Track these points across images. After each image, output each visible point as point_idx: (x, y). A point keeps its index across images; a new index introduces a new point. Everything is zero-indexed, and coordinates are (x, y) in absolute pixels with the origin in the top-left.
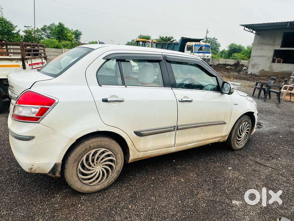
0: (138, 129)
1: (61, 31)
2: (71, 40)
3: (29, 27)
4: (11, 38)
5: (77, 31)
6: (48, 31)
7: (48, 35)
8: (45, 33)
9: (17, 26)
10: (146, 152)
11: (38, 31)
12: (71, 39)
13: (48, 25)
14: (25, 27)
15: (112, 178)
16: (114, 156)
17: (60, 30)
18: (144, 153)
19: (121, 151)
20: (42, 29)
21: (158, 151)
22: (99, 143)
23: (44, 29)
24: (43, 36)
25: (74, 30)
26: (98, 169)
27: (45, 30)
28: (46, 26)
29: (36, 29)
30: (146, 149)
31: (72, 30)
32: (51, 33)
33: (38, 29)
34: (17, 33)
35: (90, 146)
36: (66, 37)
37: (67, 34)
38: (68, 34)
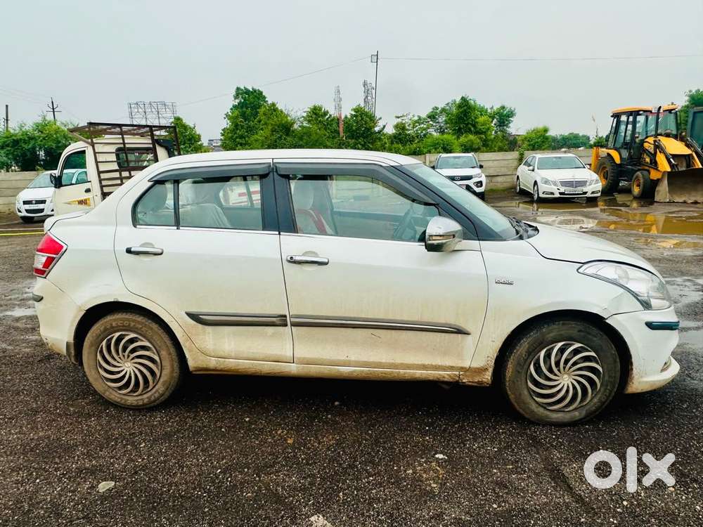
0: (194, 310)
1: (465, 115)
2: (485, 132)
3: (403, 116)
4: (369, 143)
5: (503, 108)
6: (442, 119)
7: (441, 128)
8: (434, 124)
9: (380, 118)
10: (223, 359)
11: (420, 121)
12: (484, 130)
13: (441, 106)
14: (398, 117)
15: (155, 393)
16: (155, 351)
17: (461, 113)
18: (219, 361)
19: (167, 346)
20: (429, 117)
21: (252, 364)
22: (126, 323)
23: (432, 117)
24: (431, 130)
25: (495, 108)
26: (128, 367)
27: (434, 118)
28: (437, 108)
29: (416, 118)
30: (221, 353)
31: (492, 108)
32: (446, 122)
33: (420, 118)
34: (379, 132)
35: (112, 325)
36: (474, 126)
37: (477, 120)
38: (481, 119)
